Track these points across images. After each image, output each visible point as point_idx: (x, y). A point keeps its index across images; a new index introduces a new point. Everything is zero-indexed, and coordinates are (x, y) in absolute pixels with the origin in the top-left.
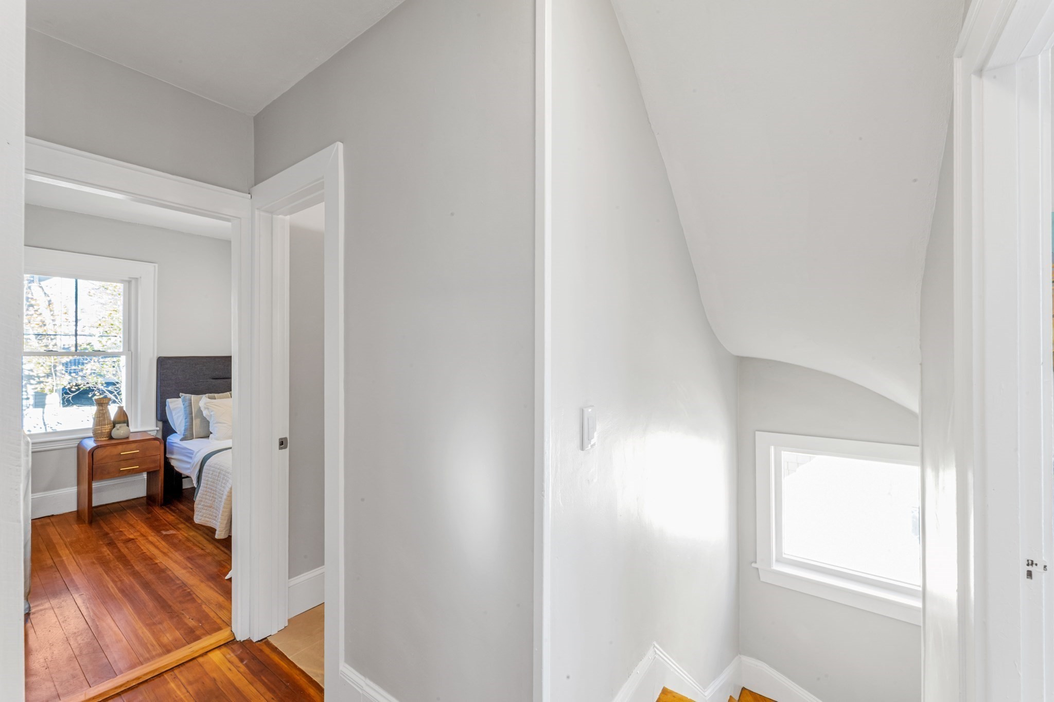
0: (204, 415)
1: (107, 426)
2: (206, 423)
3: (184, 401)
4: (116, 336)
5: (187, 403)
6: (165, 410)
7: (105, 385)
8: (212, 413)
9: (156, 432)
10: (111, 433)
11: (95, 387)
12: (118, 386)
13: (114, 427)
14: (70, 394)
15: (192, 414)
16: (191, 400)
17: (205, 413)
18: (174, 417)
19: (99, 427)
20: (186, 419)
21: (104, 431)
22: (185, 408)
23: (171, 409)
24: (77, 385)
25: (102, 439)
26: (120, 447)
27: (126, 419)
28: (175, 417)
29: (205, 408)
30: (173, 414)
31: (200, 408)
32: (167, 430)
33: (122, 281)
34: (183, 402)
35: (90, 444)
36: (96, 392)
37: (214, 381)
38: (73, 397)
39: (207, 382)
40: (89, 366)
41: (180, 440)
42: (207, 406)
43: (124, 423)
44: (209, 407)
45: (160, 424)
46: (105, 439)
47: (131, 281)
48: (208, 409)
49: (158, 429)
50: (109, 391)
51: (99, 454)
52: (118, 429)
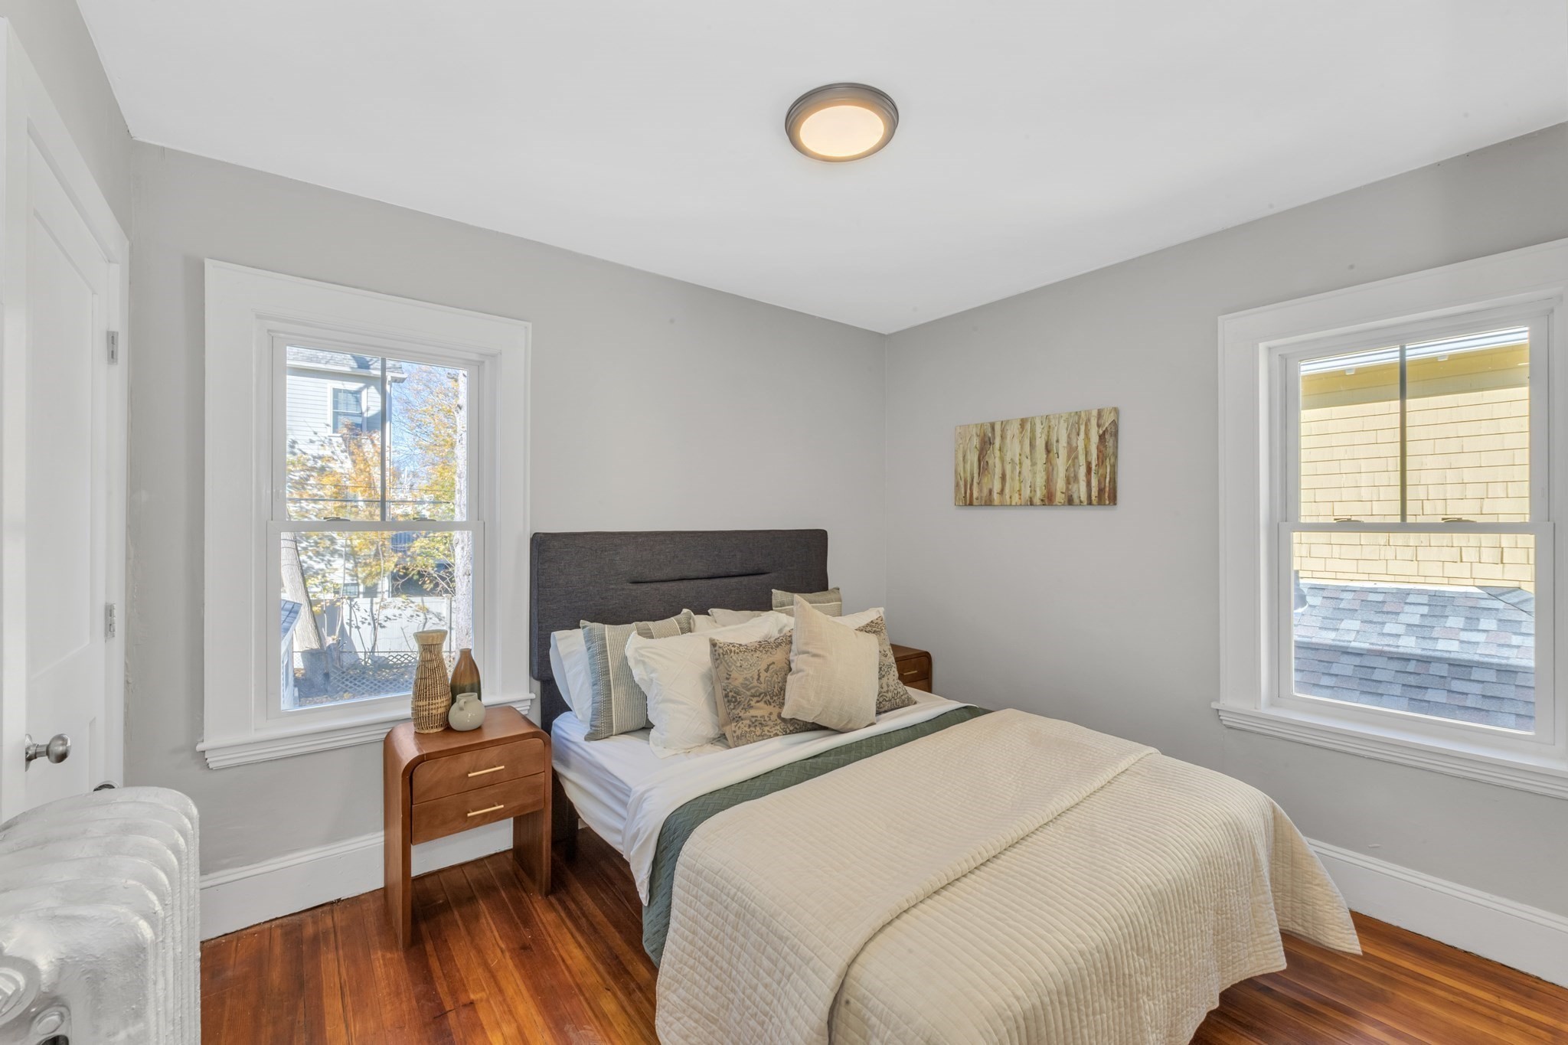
0: (636, 679)
1: (439, 700)
2: (640, 698)
3: (589, 639)
4: (448, 503)
5: (596, 647)
6: (548, 655)
7: (436, 569)
8: (653, 675)
9: (529, 703)
10: (447, 720)
11: (426, 572)
12: (450, 570)
13: (453, 700)
14: (398, 581)
15: (607, 673)
16: (604, 639)
17: (638, 673)
18: (567, 675)
19: (424, 703)
20: (594, 685)
21: (434, 712)
22: (592, 657)
23: (562, 655)
24: (404, 568)
25: (432, 731)
26: (467, 758)
27: (476, 681)
28: (569, 676)
29: (637, 662)
30: (566, 668)
31: (626, 658)
32: (553, 704)
33: (466, 363)
34: (586, 642)
35: (408, 749)
36: (426, 579)
37: (635, 587)
38: (403, 584)
39: (623, 589)
40: (417, 544)
41: (586, 739)
42: (643, 656)
43: (472, 691)
44: (646, 660)
45: (537, 685)
46: (435, 730)
47: (483, 362)
48: (644, 663)
49: (533, 696)
50: (439, 576)
51: (425, 776)
52: (461, 709)
